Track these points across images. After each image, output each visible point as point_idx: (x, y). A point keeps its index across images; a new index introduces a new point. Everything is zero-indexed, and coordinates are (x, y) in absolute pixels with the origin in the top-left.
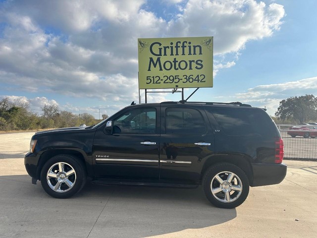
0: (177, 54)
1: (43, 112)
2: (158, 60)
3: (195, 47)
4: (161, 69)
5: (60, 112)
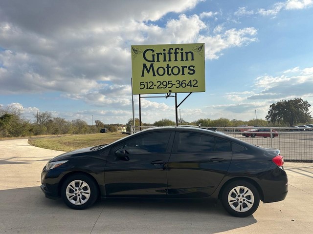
0: (170, 60)
1: (36, 119)
2: (152, 66)
3: (187, 53)
4: (154, 75)
5: (52, 119)
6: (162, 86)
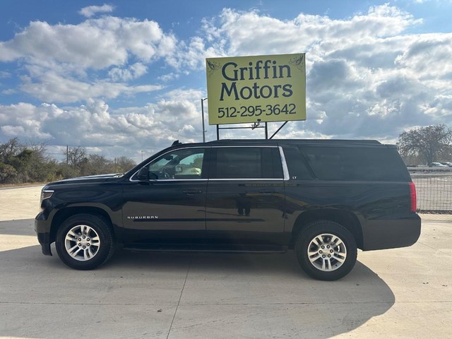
0: (258, 78)
1: (65, 157)
2: (234, 85)
3: (281, 68)
4: (237, 98)
5: (88, 157)
6: (247, 113)
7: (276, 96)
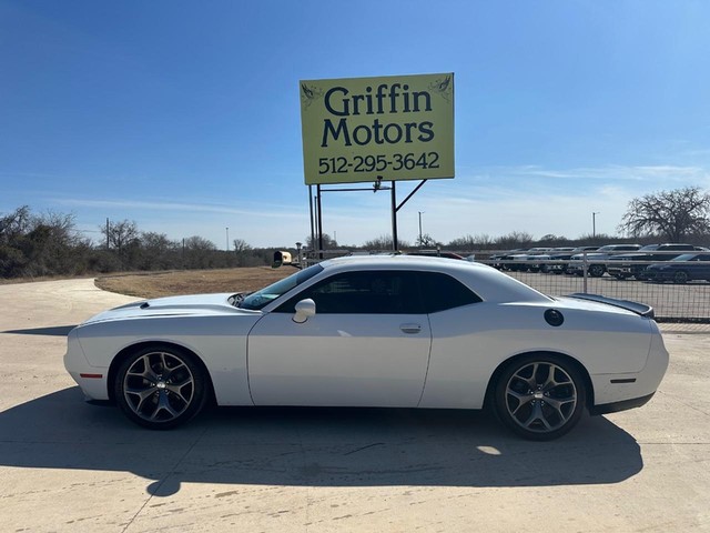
0: (380, 111)
1: (104, 236)
2: (343, 123)
3: (416, 95)
6: (364, 166)
7: (409, 140)
